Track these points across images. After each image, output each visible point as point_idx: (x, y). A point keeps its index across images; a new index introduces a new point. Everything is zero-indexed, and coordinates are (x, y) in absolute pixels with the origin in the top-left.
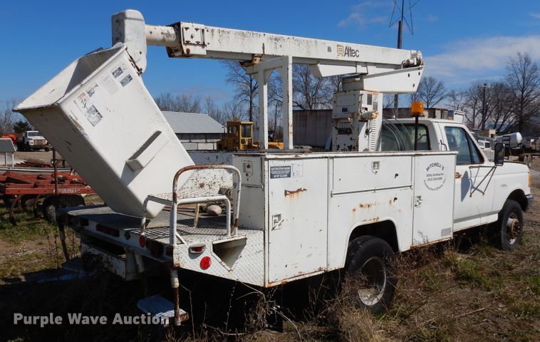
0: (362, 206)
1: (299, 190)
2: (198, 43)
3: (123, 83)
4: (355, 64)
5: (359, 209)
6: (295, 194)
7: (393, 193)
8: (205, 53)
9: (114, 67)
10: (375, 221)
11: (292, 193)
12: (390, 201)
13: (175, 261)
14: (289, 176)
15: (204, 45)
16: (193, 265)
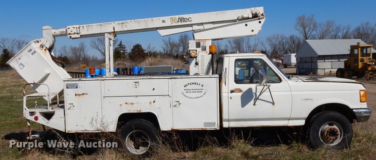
0: (126, 103)
1: (83, 94)
2: (75, 33)
3: (32, 54)
4: (191, 25)
5: (124, 106)
6: (81, 96)
7: (153, 99)
8: (79, 36)
9: (29, 48)
10: (138, 112)
11: (79, 95)
12: (150, 103)
13: (24, 115)
14: (77, 87)
15: (78, 34)
16: (32, 118)
